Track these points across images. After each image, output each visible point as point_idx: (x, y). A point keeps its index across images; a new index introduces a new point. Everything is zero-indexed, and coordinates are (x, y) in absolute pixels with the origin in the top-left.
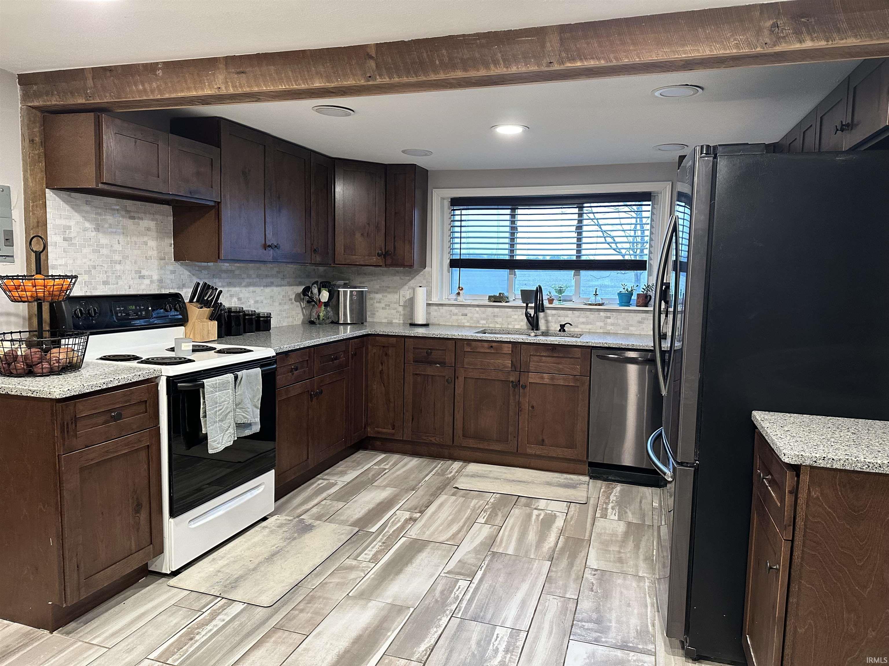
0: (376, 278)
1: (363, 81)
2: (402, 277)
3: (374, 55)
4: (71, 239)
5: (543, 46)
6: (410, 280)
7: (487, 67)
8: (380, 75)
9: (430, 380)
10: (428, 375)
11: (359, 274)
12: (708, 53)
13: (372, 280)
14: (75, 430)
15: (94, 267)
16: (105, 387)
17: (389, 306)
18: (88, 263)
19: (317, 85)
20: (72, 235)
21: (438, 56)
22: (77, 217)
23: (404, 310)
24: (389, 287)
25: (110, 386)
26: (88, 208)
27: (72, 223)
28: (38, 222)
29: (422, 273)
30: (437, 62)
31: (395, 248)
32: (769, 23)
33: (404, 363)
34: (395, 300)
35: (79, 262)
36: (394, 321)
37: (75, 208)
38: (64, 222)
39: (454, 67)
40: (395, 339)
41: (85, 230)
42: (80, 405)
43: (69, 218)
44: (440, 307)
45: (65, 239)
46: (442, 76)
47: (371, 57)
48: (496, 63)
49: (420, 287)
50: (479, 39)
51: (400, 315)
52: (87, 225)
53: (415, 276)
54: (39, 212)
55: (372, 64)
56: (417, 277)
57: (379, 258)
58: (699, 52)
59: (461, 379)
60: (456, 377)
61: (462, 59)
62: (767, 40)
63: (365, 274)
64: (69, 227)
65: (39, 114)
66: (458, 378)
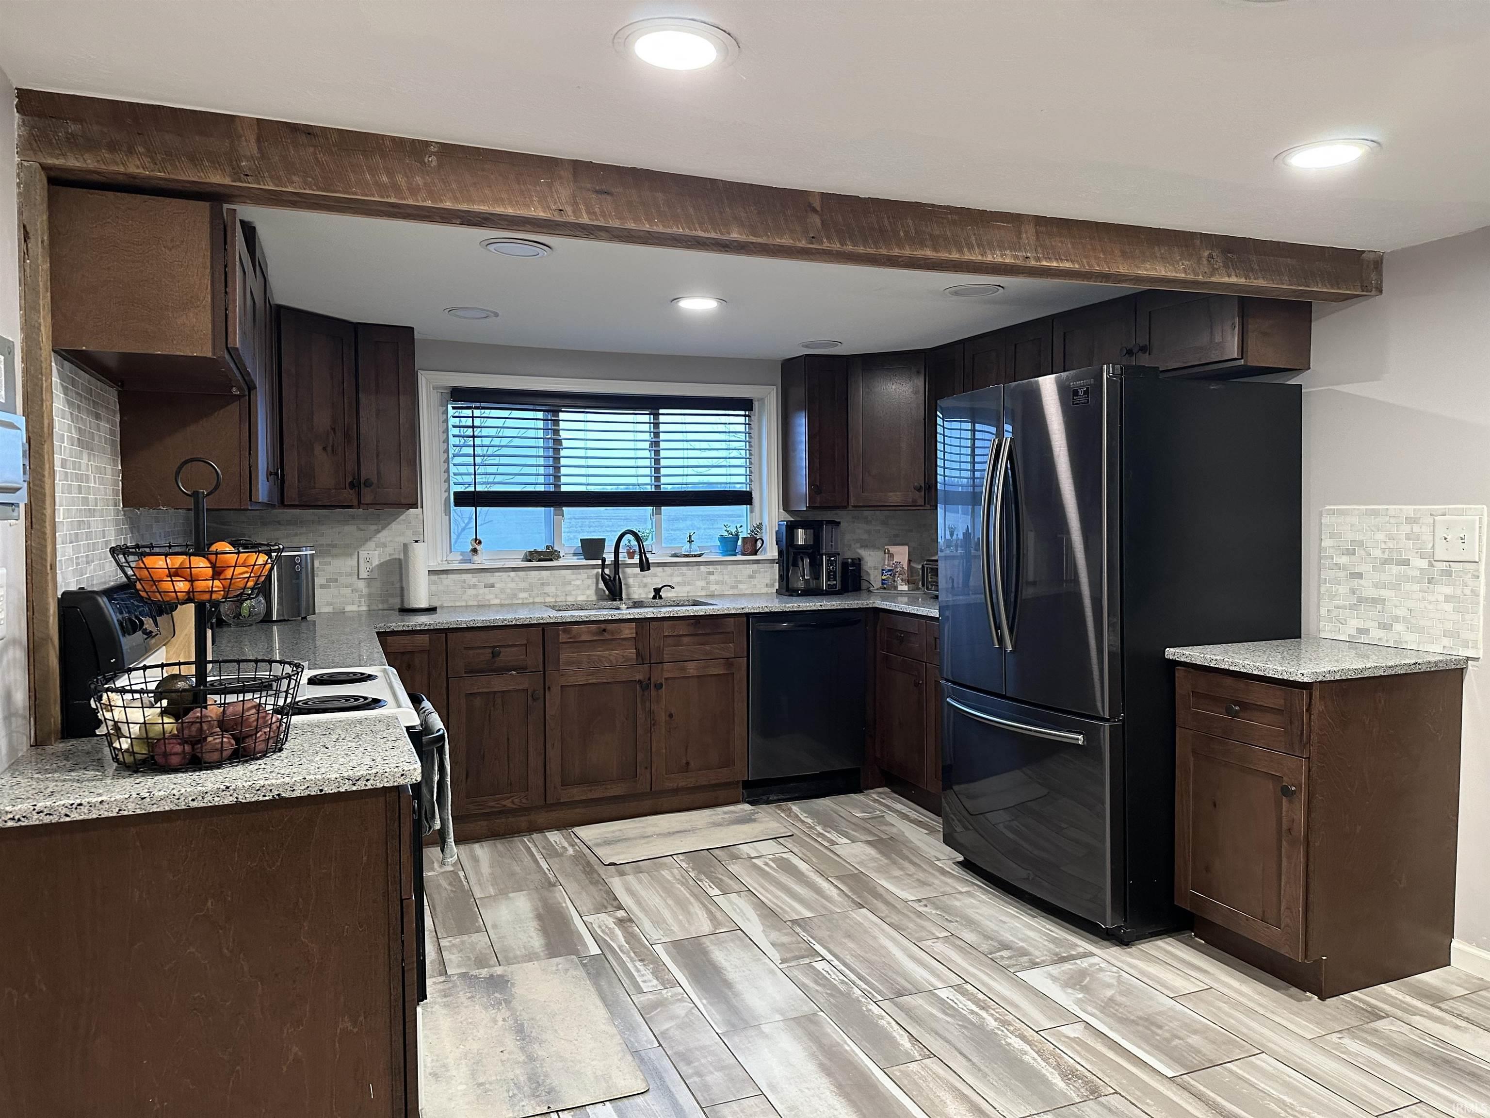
0: (304, 530)
1: (804, 242)
2: (362, 527)
3: (819, 209)
5: (1019, 235)
6: (378, 531)
7: (960, 251)
8: (829, 238)
9: (499, 701)
10: (495, 692)
11: (264, 524)
12: (1163, 273)
13: (296, 535)
17: (336, 580)
19: (736, 236)
21: (903, 226)
23: (369, 586)
24: (334, 546)
29: (403, 517)
30: (902, 234)
31: (379, 473)
32: (1206, 254)
33: (448, 679)
34: (349, 570)
36: (349, 608)
39: (922, 245)
40: (426, 637)
44: (442, 576)
46: (907, 252)
47: (814, 210)
48: (970, 247)
49: (416, 541)
50: (950, 213)
51: (360, 597)
53: (389, 524)
55: (816, 220)
56: (394, 525)
57: (351, 492)
58: (1157, 271)
59: (556, 690)
60: (546, 688)
61: (931, 235)
62: (1206, 270)
63: (279, 523)
66: (549, 688)
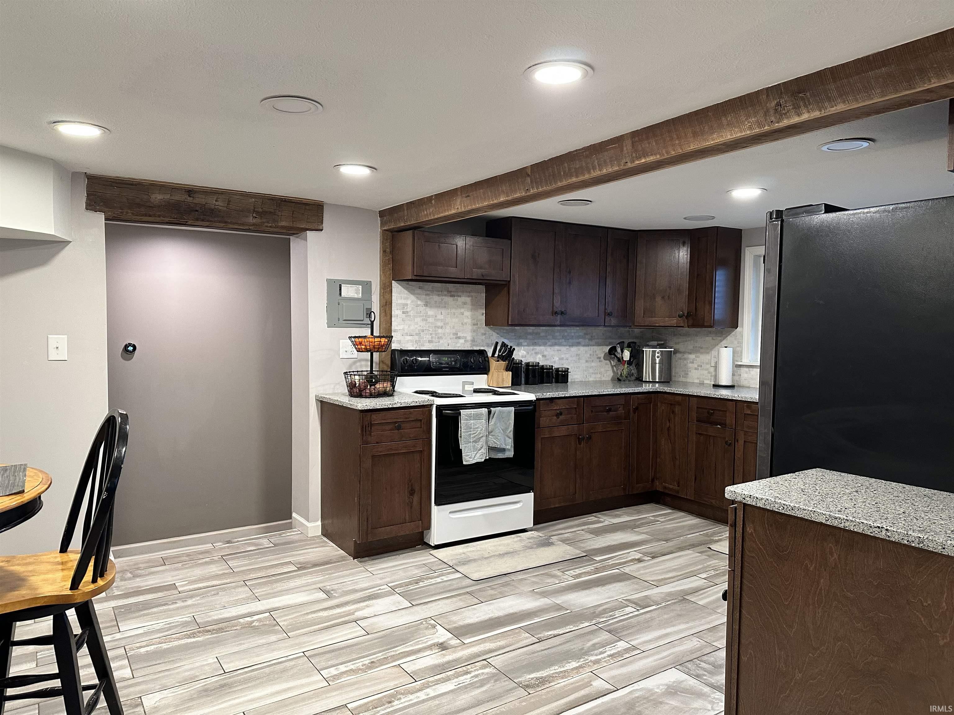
0: (690, 339)
1: (523, 194)
2: (714, 338)
3: (530, 174)
4: (407, 312)
5: (622, 151)
6: (721, 341)
7: (589, 173)
8: (533, 188)
9: (712, 441)
10: (710, 436)
11: (675, 335)
13: (686, 341)
14: (371, 432)
15: (423, 331)
16: (391, 406)
17: (701, 366)
18: (419, 328)
19: (502, 199)
20: (408, 310)
21: (563, 169)
22: (412, 297)
24: (702, 348)
25: (395, 406)
26: (419, 291)
27: (409, 302)
28: (386, 302)
29: (733, 333)
30: (562, 173)
31: (696, 309)
32: (773, 104)
33: (689, 422)
34: (707, 361)
35: (412, 327)
36: (706, 382)
37: (412, 292)
38: (403, 301)
39: (571, 176)
41: (418, 306)
42: (374, 416)
43: (407, 298)
44: (751, 369)
45: (403, 313)
46: (564, 183)
47: (528, 175)
48: (594, 168)
49: (726, 347)
50: (585, 151)
51: (711, 376)
52: (419, 302)
53: (727, 337)
54: (387, 296)
55: (529, 180)
56: (729, 338)
57: (680, 319)
59: (741, 442)
60: (736, 440)
61: (575, 168)
62: (773, 119)
63: (680, 335)
64: (407, 305)
65: (390, 234)
66: (737, 441)
